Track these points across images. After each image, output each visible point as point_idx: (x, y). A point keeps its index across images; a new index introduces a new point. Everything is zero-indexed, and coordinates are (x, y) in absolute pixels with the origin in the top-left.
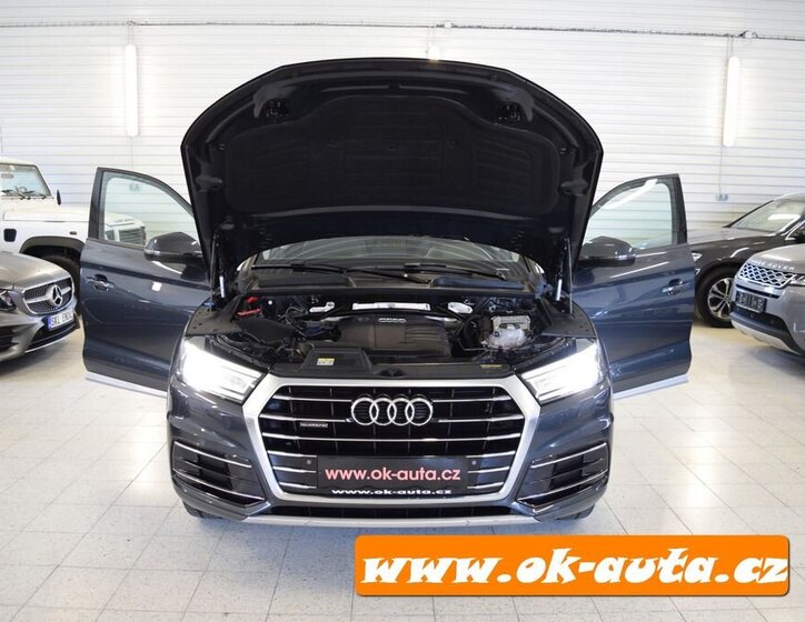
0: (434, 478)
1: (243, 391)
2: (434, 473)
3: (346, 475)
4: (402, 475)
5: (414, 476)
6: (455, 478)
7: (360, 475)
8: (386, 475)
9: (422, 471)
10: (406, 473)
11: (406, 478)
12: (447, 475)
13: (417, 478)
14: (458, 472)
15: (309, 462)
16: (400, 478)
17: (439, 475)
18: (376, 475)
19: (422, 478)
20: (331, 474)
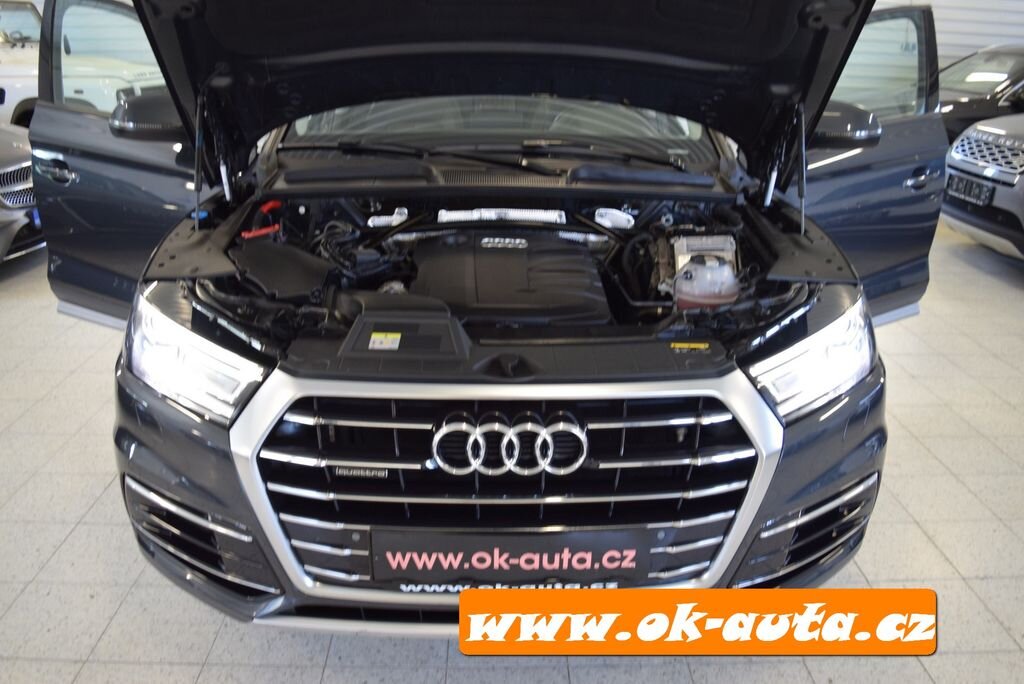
0: (588, 565)
1: (231, 399)
2: (589, 557)
3: (425, 561)
4: (529, 561)
5: (551, 561)
6: (626, 564)
7: (451, 561)
8: (500, 561)
9: (566, 554)
10: (536, 558)
11: (536, 565)
12: (612, 560)
13: (556, 565)
14: (631, 554)
15: (356, 537)
16: (524, 565)
17: (597, 558)
18: (481, 560)
19: (565, 565)
20: (397, 561)
